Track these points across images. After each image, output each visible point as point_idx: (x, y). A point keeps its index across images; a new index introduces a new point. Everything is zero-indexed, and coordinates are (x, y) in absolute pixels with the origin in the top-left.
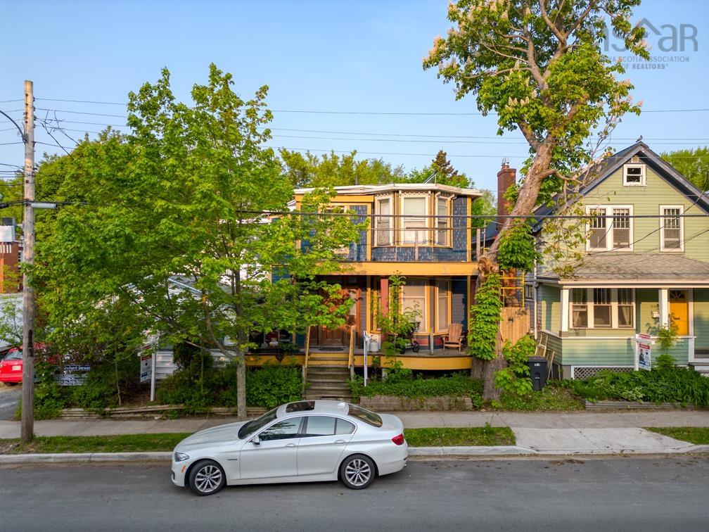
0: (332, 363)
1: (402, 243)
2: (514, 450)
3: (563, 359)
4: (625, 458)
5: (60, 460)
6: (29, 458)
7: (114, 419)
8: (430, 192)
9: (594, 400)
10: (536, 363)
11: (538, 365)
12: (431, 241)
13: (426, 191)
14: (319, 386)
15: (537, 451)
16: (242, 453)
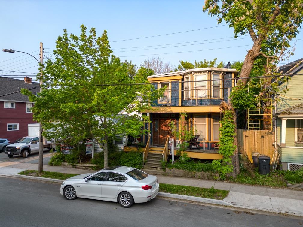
0: (159, 152)
1: (195, 97)
2: (220, 202)
3: (282, 159)
4: (286, 217)
5: (45, 180)
6: (37, 178)
7: (76, 168)
8: (207, 72)
9: (293, 183)
10: (264, 160)
11: (265, 161)
12: (209, 96)
13: (206, 71)
14: (151, 162)
15: (234, 205)
16: (82, 184)
